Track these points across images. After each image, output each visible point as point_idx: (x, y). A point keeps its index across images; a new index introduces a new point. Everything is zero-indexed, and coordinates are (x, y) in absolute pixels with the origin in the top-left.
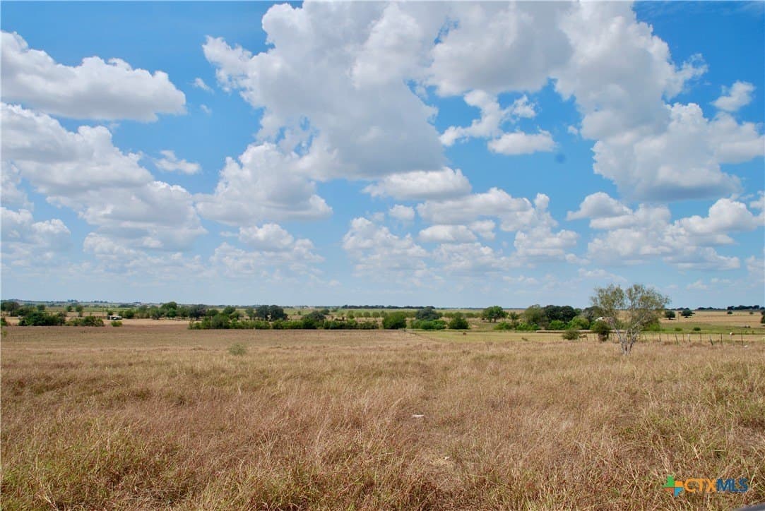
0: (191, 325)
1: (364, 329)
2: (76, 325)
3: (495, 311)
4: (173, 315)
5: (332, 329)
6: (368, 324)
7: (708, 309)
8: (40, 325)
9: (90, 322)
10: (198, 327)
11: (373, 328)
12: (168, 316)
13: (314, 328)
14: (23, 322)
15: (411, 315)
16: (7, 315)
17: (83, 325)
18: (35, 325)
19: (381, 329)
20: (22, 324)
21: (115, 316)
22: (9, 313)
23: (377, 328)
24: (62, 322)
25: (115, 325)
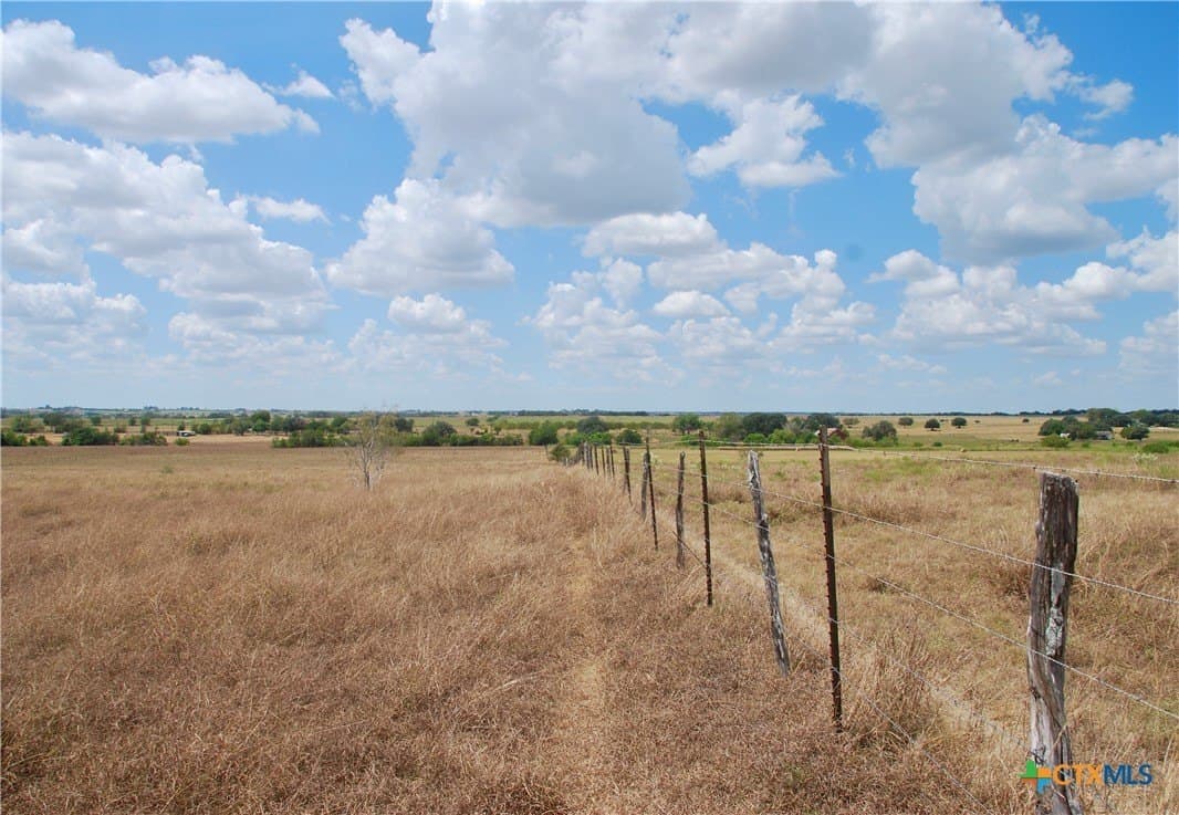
0: (274, 442)
1: (503, 445)
2: (132, 444)
3: (687, 420)
4: (262, 430)
5: (461, 445)
6: (509, 438)
7: (992, 415)
8: (88, 444)
9: (149, 440)
10: (283, 445)
11: (515, 444)
12: (255, 430)
13: (437, 445)
14: (67, 441)
15: (571, 426)
16: (51, 431)
17: (140, 444)
18: (81, 444)
19: (526, 446)
20: (66, 443)
21: (187, 431)
22: (54, 429)
23: (522, 444)
24: (115, 441)
25: (181, 443)
